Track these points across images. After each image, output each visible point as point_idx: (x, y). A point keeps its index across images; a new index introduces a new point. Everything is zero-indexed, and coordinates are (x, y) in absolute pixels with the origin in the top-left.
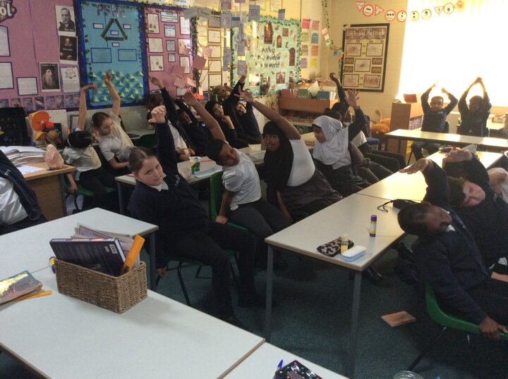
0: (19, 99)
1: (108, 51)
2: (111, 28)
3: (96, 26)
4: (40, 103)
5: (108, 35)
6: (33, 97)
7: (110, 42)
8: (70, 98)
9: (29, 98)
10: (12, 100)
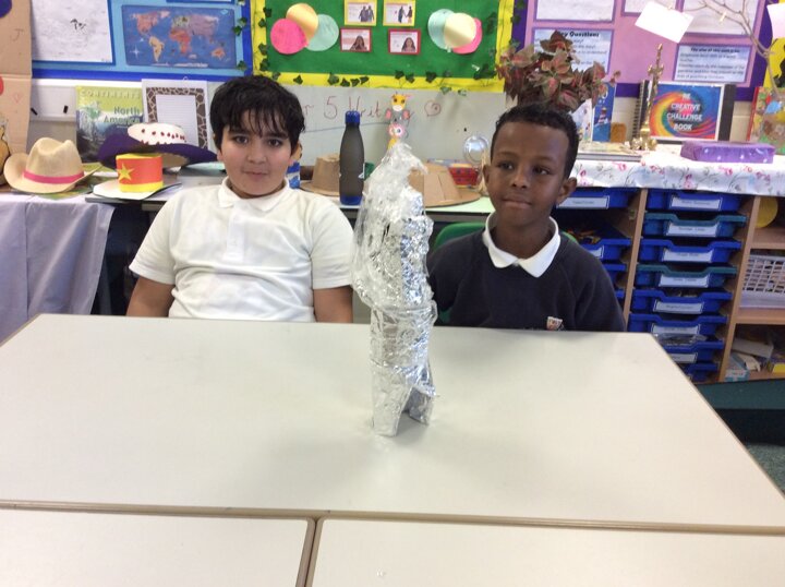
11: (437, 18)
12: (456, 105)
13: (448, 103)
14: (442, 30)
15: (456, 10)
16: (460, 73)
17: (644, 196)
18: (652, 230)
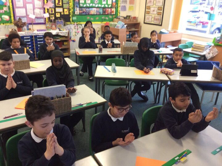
11: (3, 16)
12: (8, 27)
13: (7, 27)
14: (4, 18)
15: (5, 15)
16: (8, 23)
17: (34, 36)
18: (36, 40)
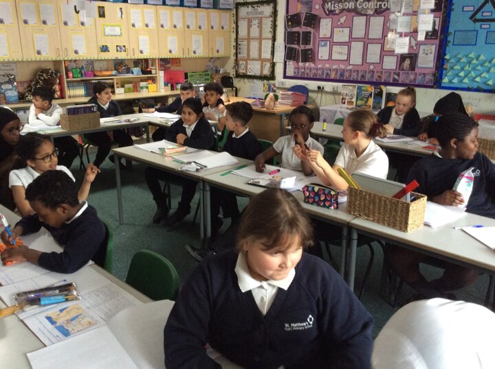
0: (382, 72)
1: (475, 33)
2: (484, 9)
3: (466, 9)
4: (396, 77)
5: (478, 16)
6: (392, 72)
7: (478, 24)
8: (422, 76)
9: (389, 72)
10: (377, 72)
